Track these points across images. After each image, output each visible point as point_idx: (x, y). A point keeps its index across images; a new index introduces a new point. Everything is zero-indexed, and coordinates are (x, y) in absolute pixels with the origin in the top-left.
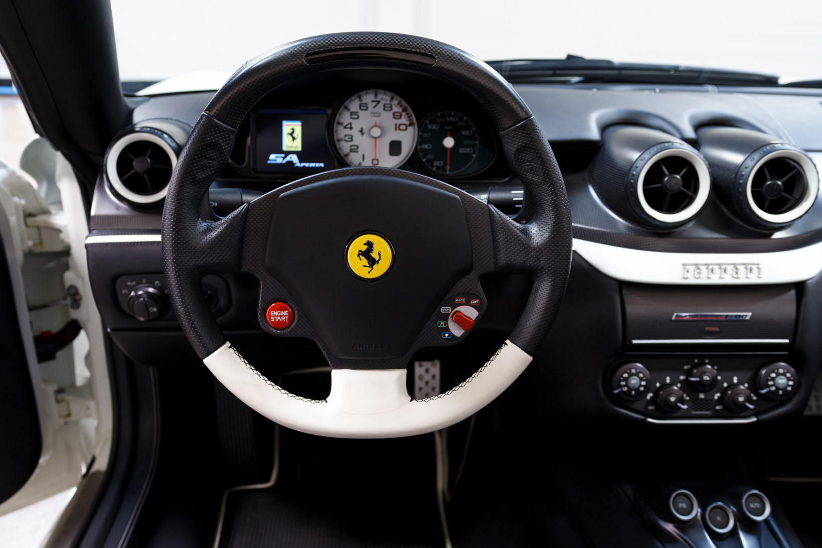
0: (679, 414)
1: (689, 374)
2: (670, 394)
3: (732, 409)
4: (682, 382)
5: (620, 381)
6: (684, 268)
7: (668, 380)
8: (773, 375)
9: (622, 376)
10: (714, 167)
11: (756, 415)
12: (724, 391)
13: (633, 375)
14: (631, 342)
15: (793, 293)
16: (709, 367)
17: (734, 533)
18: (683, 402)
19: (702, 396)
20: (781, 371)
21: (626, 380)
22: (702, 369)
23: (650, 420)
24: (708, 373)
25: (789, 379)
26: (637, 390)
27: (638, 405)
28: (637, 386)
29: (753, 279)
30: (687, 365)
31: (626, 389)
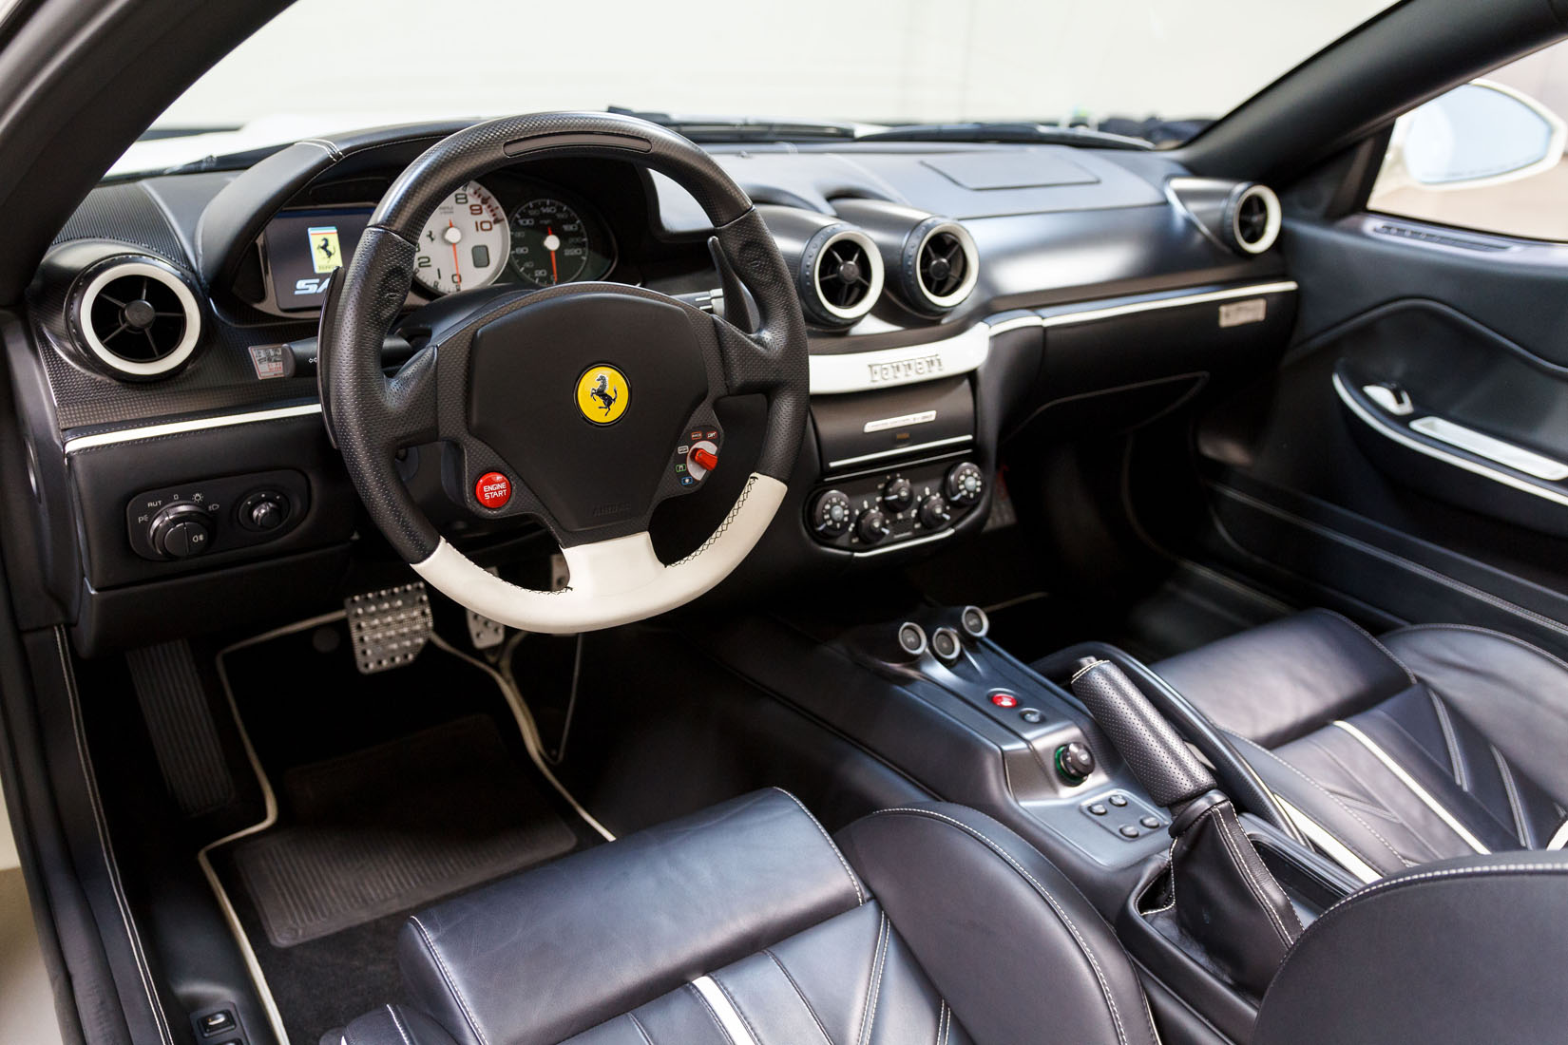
0: (883, 541)
1: (885, 493)
2: (872, 521)
3: (931, 523)
4: (879, 504)
5: (824, 514)
6: (871, 370)
7: (866, 505)
8: (962, 478)
9: (824, 509)
10: (884, 250)
11: (952, 526)
12: (920, 507)
13: (836, 504)
14: (829, 466)
15: (966, 383)
16: (901, 481)
17: (961, 656)
18: (884, 525)
19: (900, 516)
20: (968, 472)
21: (829, 512)
22: (895, 487)
23: (856, 554)
24: (902, 487)
25: (976, 479)
26: (842, 521)
27: (842, 540)
28: (841, 517)
29: (936, 373)
30: (880, 483)
31: (830, 523)
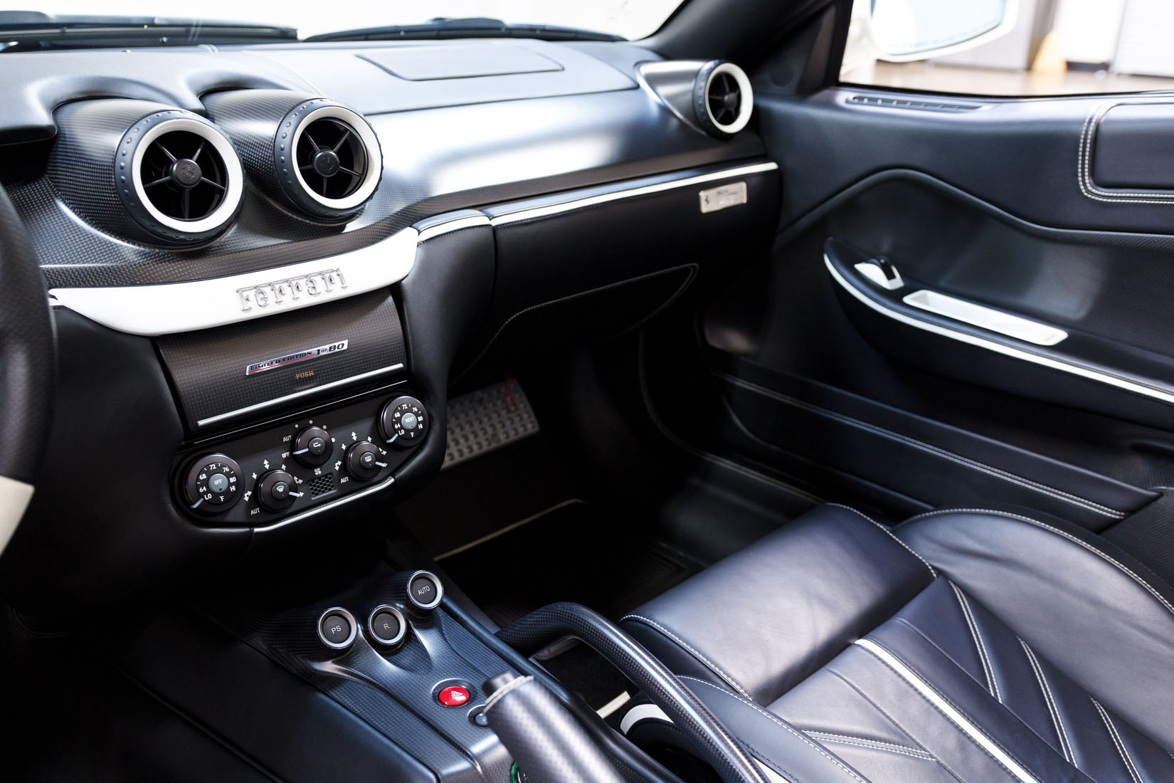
0: (295, 507)
1: (292, 446)
2: (275, 483)
3: (362, 476)
4: (286, 461)
5: (198, 487)
6: (242, 296)
7: (267, 465)
8: (398, 415)
9: (198, 479)
11: (392, 475)
12: (345, 458)
13: (215, 472)
14: (197, 424)
15: (390, 299)
16: (315, 428)
17: (409, 635)
18: (295, 488)
19: (318, 472)
20: (405, 406)
21: (206, 483)
22: (308, 433)
23: (257, 530)
24: (318, 435)
25: (417, 415)
26: (226, 492)
27: (236, 514)
28: (224, 487)
29: (337, 293)
30: (286, 436)
31: (210, 496)
